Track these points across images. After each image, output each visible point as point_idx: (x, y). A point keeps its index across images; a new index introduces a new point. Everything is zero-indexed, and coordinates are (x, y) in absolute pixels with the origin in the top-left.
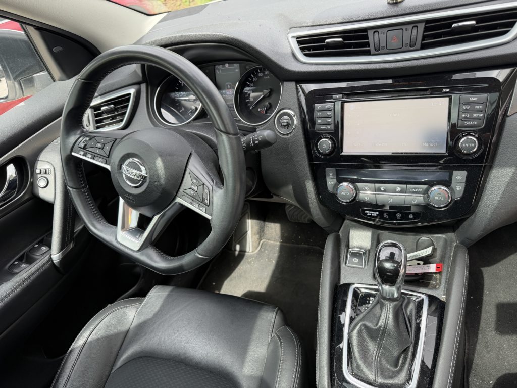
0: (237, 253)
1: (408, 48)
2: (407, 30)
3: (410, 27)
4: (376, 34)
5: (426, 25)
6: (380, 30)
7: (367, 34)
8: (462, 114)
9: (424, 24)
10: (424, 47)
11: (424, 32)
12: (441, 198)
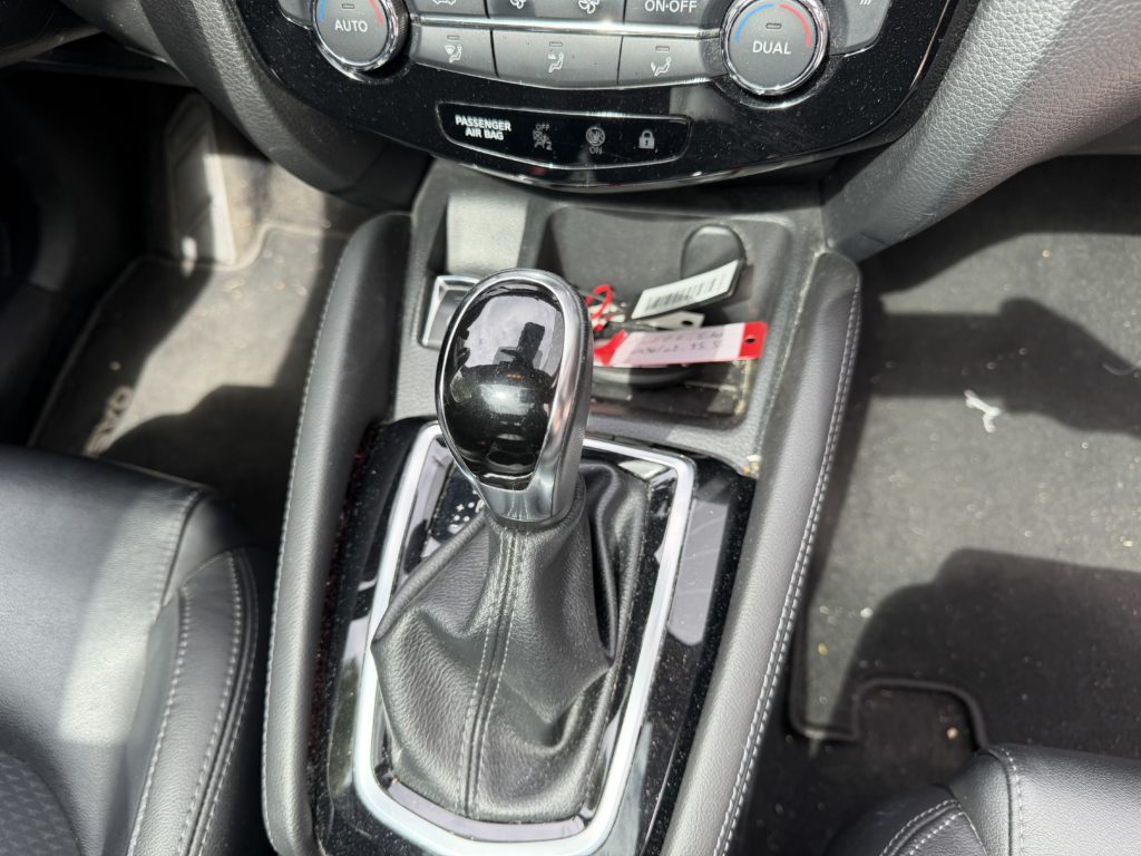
0: (188, 266)
12: (778, 48)
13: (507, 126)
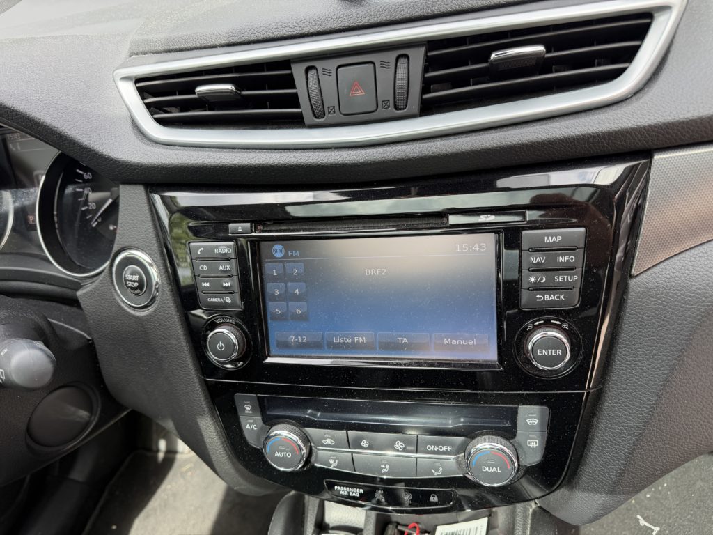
1: (392, 111)
2: (386, 65)
3: (391, 57)
4: (312, 73)
5: (429, 54)
6: (319, 65)
7: (291, 75)
8: (529, 276)
9: (422, 50)
10: (428, 108)
11: (426, 70)
12: (494, 469)
13: (362, 491)
